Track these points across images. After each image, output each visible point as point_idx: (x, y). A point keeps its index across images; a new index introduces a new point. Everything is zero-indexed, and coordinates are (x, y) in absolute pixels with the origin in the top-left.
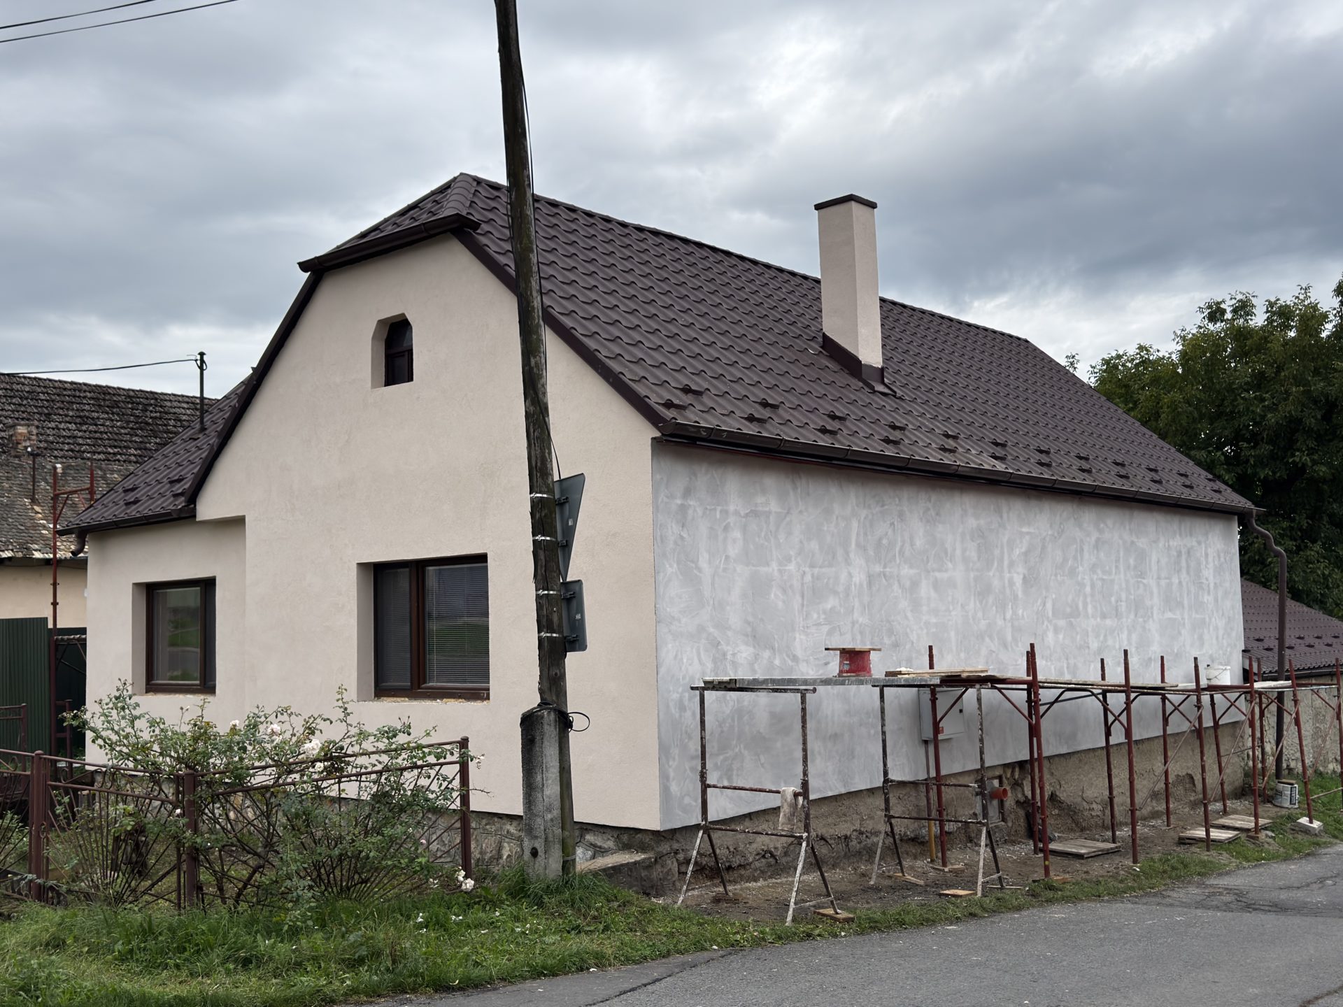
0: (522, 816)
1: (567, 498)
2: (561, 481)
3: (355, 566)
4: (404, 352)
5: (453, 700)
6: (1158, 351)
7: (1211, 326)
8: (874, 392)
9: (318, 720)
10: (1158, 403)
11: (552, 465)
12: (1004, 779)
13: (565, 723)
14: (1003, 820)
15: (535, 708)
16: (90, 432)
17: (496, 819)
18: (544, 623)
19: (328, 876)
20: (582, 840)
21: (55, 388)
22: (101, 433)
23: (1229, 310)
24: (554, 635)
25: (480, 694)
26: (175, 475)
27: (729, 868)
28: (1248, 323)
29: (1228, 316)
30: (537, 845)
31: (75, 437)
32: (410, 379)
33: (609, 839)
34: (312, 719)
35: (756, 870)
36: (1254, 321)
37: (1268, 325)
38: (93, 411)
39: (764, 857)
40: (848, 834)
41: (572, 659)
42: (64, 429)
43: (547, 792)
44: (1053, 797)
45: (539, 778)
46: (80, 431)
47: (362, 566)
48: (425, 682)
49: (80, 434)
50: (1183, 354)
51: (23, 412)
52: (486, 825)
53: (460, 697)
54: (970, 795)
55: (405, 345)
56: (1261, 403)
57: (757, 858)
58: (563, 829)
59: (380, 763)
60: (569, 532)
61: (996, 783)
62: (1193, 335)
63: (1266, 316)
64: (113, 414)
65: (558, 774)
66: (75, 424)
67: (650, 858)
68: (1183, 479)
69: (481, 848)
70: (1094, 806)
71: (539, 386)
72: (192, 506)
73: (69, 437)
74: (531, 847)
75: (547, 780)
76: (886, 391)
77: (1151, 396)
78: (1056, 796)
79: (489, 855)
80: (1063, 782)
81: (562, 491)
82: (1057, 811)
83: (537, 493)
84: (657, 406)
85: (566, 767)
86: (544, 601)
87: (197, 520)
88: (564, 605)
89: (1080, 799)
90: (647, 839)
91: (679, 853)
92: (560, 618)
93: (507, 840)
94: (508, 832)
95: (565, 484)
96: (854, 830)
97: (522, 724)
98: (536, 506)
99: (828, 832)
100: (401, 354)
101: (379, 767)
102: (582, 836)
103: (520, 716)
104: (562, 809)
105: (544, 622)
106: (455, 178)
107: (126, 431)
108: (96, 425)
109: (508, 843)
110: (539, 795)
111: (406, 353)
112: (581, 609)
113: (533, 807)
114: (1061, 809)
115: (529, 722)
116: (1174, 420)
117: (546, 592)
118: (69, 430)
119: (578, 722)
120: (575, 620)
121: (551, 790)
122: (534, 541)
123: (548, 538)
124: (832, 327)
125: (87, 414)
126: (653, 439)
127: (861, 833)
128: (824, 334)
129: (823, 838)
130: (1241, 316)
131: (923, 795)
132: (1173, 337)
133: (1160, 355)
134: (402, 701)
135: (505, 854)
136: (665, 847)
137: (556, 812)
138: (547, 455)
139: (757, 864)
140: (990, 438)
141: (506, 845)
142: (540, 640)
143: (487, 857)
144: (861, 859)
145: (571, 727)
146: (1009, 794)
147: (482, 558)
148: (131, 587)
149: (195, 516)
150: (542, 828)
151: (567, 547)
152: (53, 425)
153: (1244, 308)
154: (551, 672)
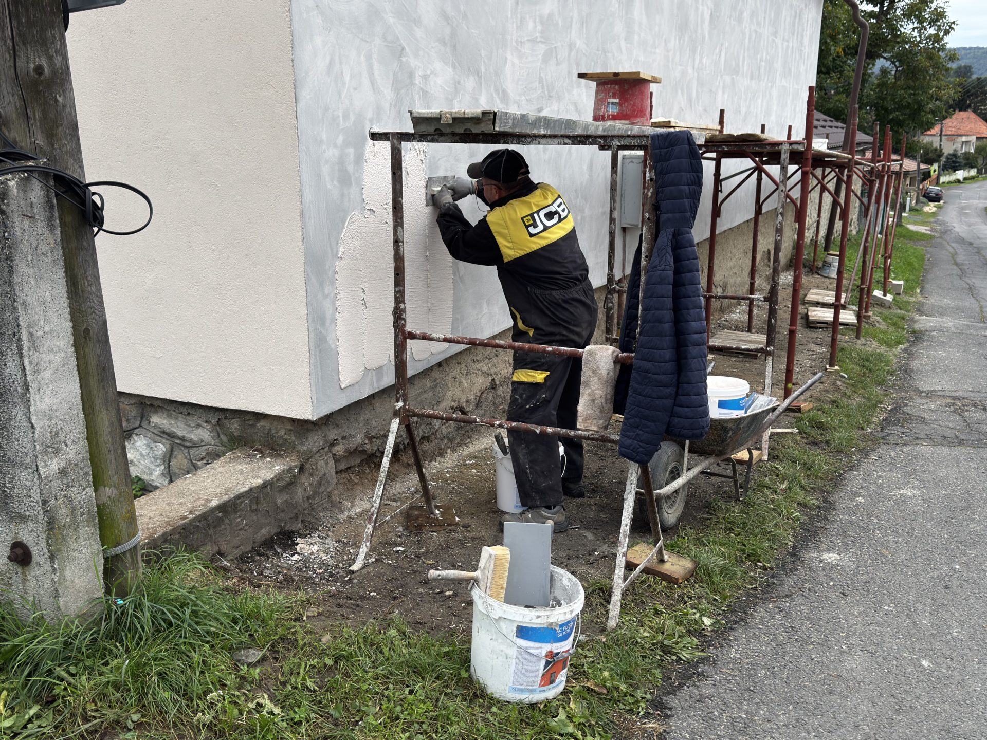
13: (79, 211)
20: (145, 424)
30: (26, 537)
33: (199, 426)
35: (442, 440)
43: (41, 402)
58: (97, 483)
65: (71, 350)
67: (291, 469)
70: (718, 289)
74: (10, 540)
75: (36, 372)
85: (94, 328)
102: (144, 417)
121: (53, 395)
150: (36, 496)
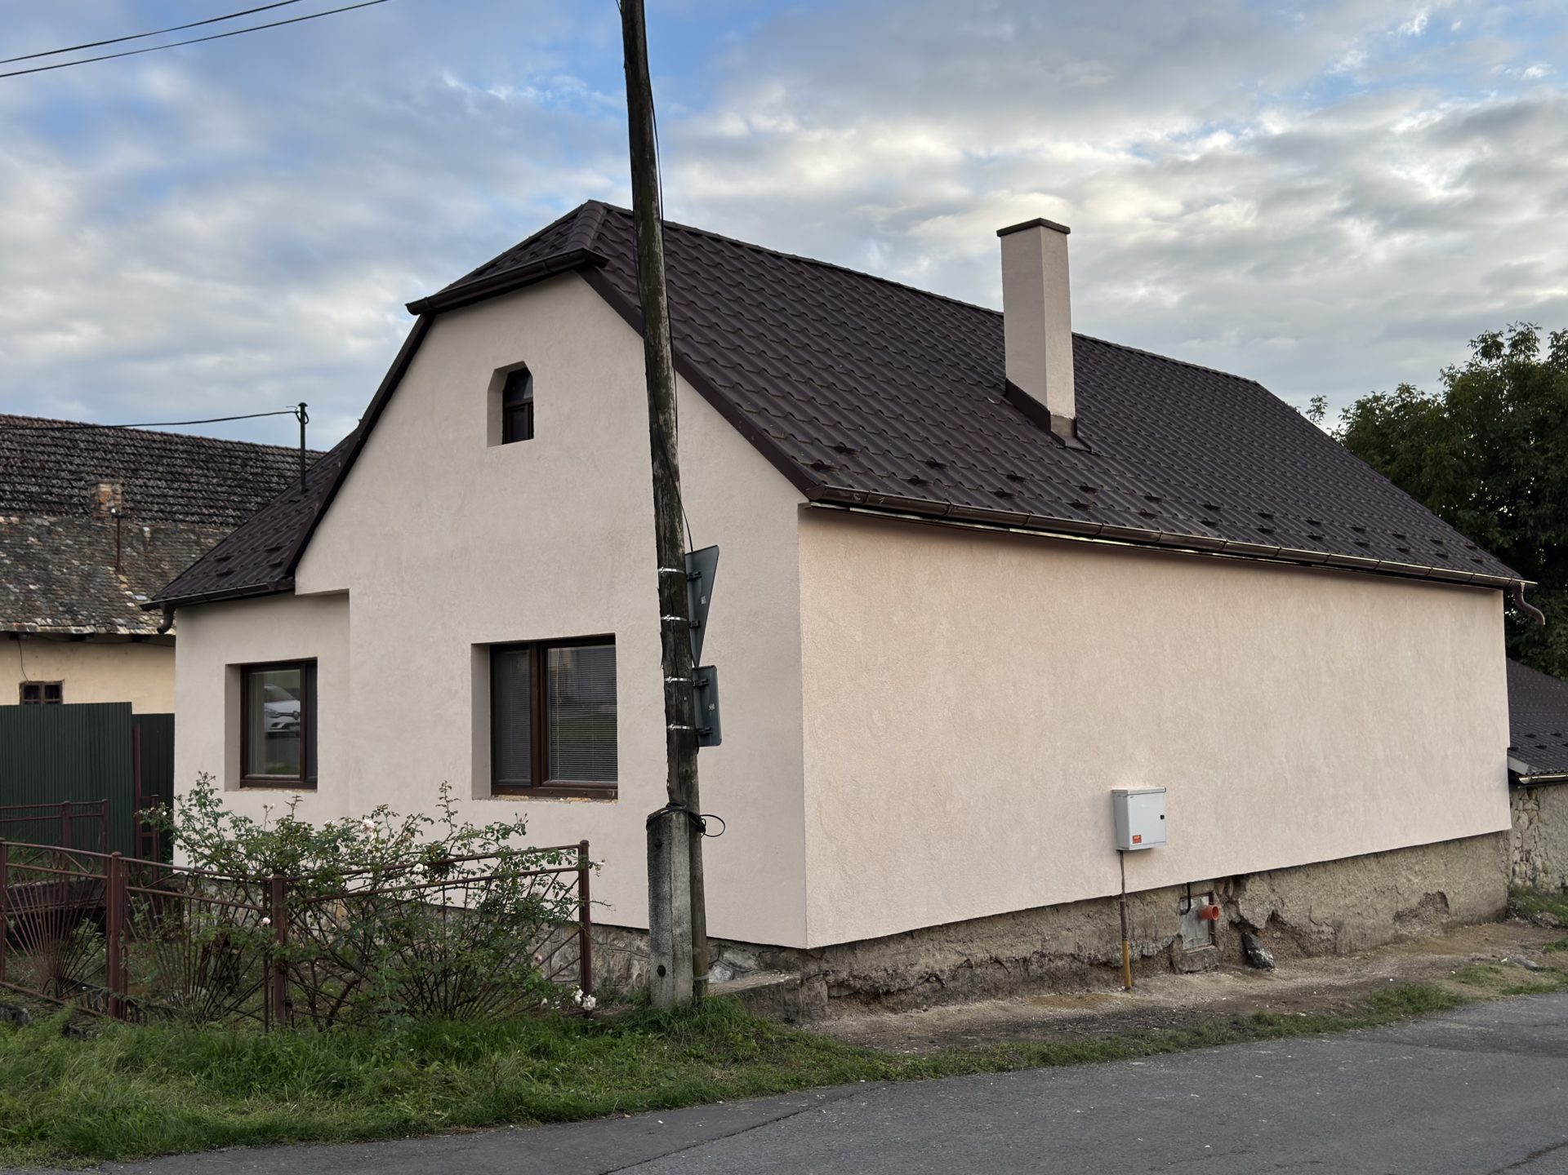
0: (648, 930)
1: (699, 573)
2: (693, 554)
3: (470, 647)
4: (524, 405)
5: (577, 799)
6: (1423, 393)
7: (1485, 363)
8: (1065, 448)
9: (418, 821)
10: (1421, 455)
11: (682, 535)
12: (1215, 896)
13: (696, 826)
14: (1214, 944)
15: (663, 809)
16: (183, 490)
17: (625, 934)
18: (673, 714)
19: (431, 993)
20: (720, 958)
21: (142, 440)
22: (195, 491)
23: (1507, 343)
24: (685, 728)
25: (607, 793)
26: (272, 544)
27: (888, 993)
28: (1529, 359)
29: (1506, 351)
30: (665, 963)
31: (165, 496)
32: (530, 436)
33: (749, 958)
34: (412, 819)
35: (919, 995)
36: (1537, 358)
37: (1552, 362)
38: (186, 466)
39: (928, 980)
40: (1028, 956)
41: (705, 756)
42: (153, 487)
43: (676, 903)
44: (1274, 918)
45: (667, 887)
46: (171, 489)
47: (478, 647)
48: (547, 779)
49: (171, 493)
50: (1450, 397)
51: (107, 467)
52: (614, 940)
53: (586, 796)
54: (1174, 914)
55: (525, 397)
56: (1542, 455)
57: (921, 981)
58: (694, 944)
59: (489, 868)
60: (702, 612)
61: (1205, 901)
62: (1463, 374)
63: (1550, 352)
64: (208, 469)
65: (689, 884)
66: (166, 481)
67: (795, 980)
68: (1436, 548)
69: (609, 966)
70: (1324, 928)
71: (669, 446)
72: (291, 578)
73: (158, 496)
74: (658, 965)
75: (675, 890)
76: (1079, 446)
77: (1412, 447)
78: (1279, 916)
79: (617, 974)
80: (1286, 901)
81: (694, 565)
82: (1278, 934)
83: (665, 567)
84: (805, 467)
85: (699, 875)
86: (673, 690)
87: (296, 594)
88: (696, 694)
89: (1307, 920)
90: (793, 958)
91: (829, 975)
92: (692, 708)
93: (637, 957)
94: (638, 948)
95: (697, 557)
96: (1034, 953)
97: (648, 826)
98: (664, 580)
99: (1003, 954)
100: (521, 408)
101: (487, 874)
102: (720, 954)
103: (646, 819)
104: (693, 922)
105: (673, 711)
106: (582, 207)
107: (224, 489)
108: (189, 482)
109: (638, 960)
110: (667, 907)
111: (526, 407)
112: (714, 699)
113: (660, 920)
114: (1282, 930)
115: (656, 824)
116: (1437, 475)
117: (676, 679)
118: (159, 488)
119: (711, 826)
120: (708, 711)
121: (681, 901)
122: (662, 621)
123: (678, 619)
124: (1016, 372)
125: (179, 470)
126: (800, 505)
127: (1043, 956)
128: (1007, 380)
129: (997, 961)
130: (1521, 350)
131: (1117, 914)
132: (1440, 375)
133: (1426, 398)
134: (522, 800)
135: (635, 972)
136: (812, 968)
137: (686, 927)
138: (677, 524)
139: (920, 989)
140: (1202, 500)
141: (636, 962)
142: (669, 733)
143: (615, 976)
144: (1043, 986)
145: (703, 830)
146: (1221, 913)
147: (609, 639)
148: (223, 669)
149: (293, 589)
150: (670, 943)
151: (699, 627)
152: (141, 482)
153: (1525, 341)
154: (681, 768)
